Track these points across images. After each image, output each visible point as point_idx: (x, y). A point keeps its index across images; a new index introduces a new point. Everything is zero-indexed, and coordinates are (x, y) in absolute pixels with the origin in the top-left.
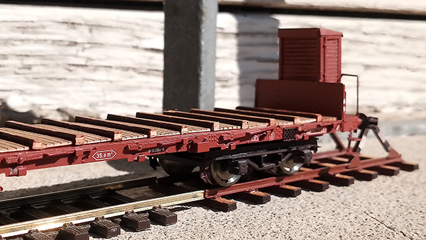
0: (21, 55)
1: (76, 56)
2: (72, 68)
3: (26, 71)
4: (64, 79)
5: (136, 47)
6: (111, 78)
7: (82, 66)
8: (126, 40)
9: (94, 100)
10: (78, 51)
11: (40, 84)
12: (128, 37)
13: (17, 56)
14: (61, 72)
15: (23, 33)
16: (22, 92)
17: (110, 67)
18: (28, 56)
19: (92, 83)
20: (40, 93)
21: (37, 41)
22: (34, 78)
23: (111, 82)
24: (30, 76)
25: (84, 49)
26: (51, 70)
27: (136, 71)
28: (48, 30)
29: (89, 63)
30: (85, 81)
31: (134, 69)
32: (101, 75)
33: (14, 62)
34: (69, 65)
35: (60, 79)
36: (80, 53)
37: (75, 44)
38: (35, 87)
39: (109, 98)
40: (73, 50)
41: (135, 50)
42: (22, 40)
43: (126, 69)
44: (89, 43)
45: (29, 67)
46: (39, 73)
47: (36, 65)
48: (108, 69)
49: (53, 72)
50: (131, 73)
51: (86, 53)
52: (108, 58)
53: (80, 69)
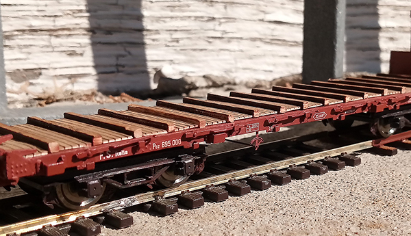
0: (171, 30)
1: (214, 30)
2: (211, 40)
3: (175, 44)
4: (206, 50)
5: (262, 20)
6: (242, 48)
7: (219, 38)
8: (254, 15)
9: (228, 67)
10: (215, 25)
11: (185, 55)
12: (255, 12)
13: (167, 30)
14: (202, 44)
15: (172, 11)
16: (171, 62)
17: (241, 38)
18: (176, 30)
19: (227, 52)
20: (186, 63)
21: (183, 18)
22: (181, 50)
23: (242, 51)
24: (178, 49)
25: (220, 24)
26: (194, 42)
27: (262, 41)
28: (191, 8)
29: (224, 36)
30: (222, 51)
31: (260, 39)
32: (234, 46)
33: (164, 36)
34: (208, 37)
35: (201, 50)
36: (218, 28)
37: (214, 19)
38: (181, 57)
39: (239, 65)
40: (211, 25)
41: (261, 22)
42: (172, 18)
43: (254, 39)
44: (224, 18)
45: (177, 41)
46: (184, 45)
47: (182, 39)
48: (239, 40)
49: (196, 44)
50: (258, 43)
51: (222, 28)
52: (239, 30)
53: (217, 41)
